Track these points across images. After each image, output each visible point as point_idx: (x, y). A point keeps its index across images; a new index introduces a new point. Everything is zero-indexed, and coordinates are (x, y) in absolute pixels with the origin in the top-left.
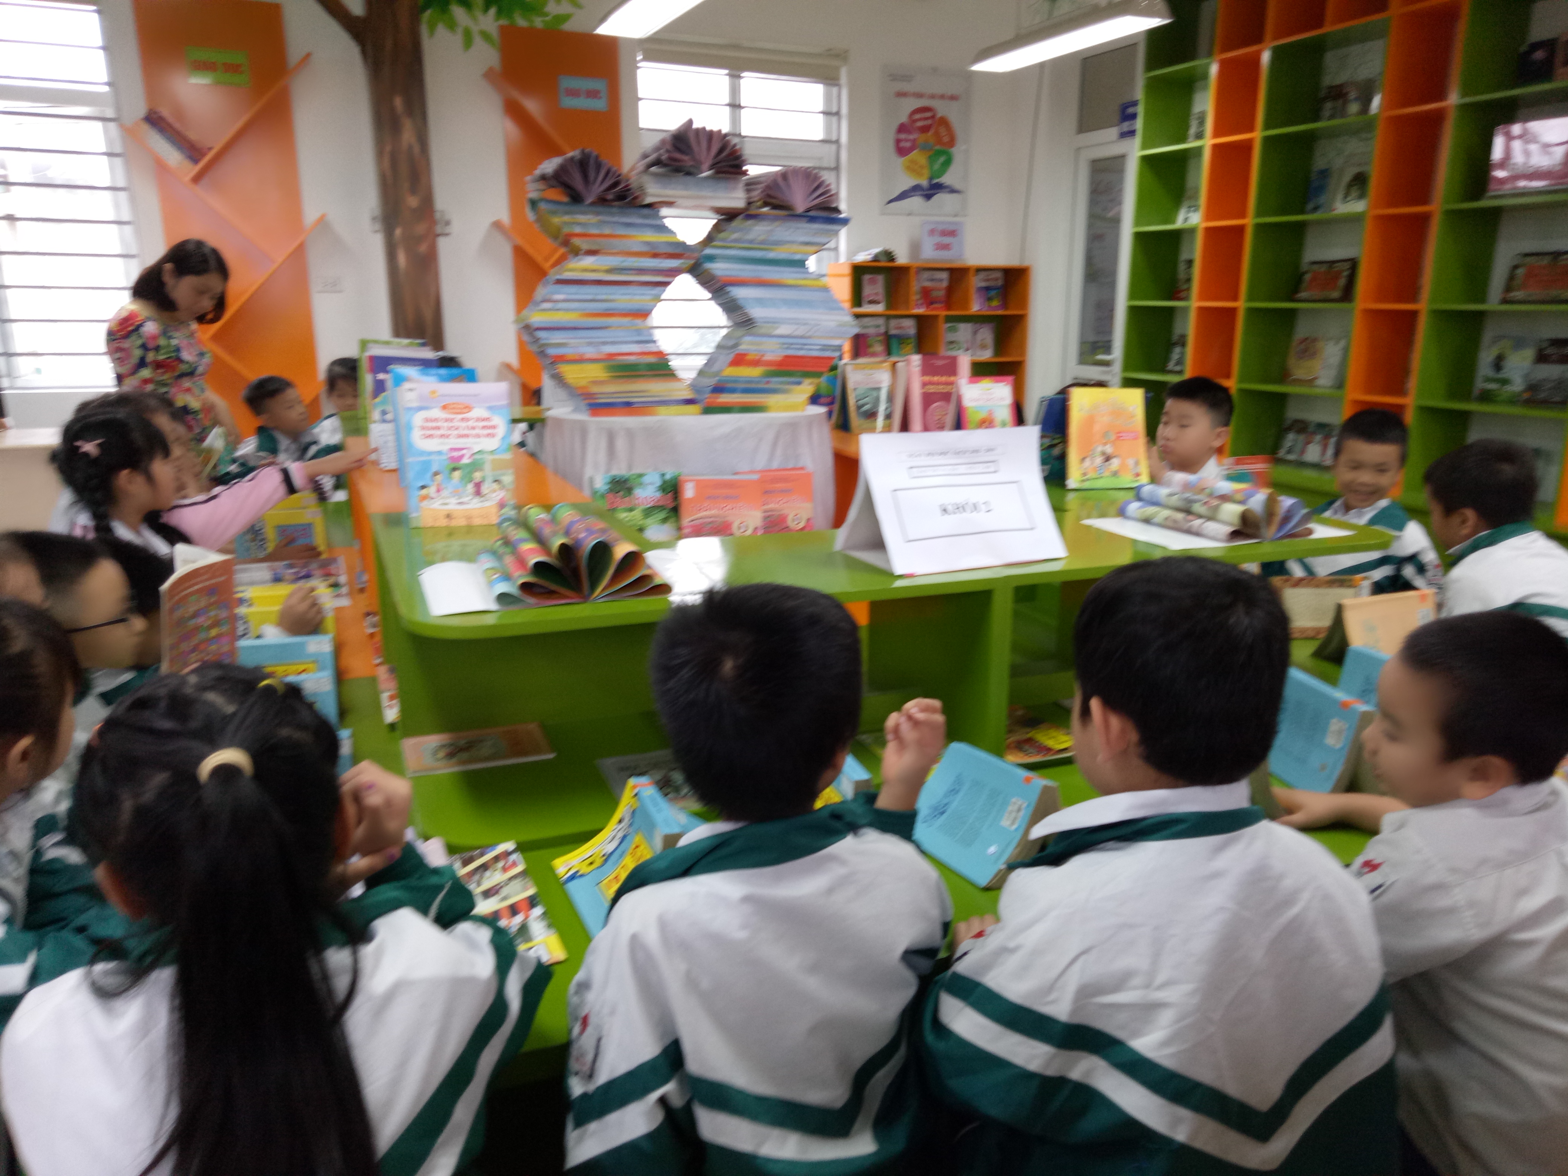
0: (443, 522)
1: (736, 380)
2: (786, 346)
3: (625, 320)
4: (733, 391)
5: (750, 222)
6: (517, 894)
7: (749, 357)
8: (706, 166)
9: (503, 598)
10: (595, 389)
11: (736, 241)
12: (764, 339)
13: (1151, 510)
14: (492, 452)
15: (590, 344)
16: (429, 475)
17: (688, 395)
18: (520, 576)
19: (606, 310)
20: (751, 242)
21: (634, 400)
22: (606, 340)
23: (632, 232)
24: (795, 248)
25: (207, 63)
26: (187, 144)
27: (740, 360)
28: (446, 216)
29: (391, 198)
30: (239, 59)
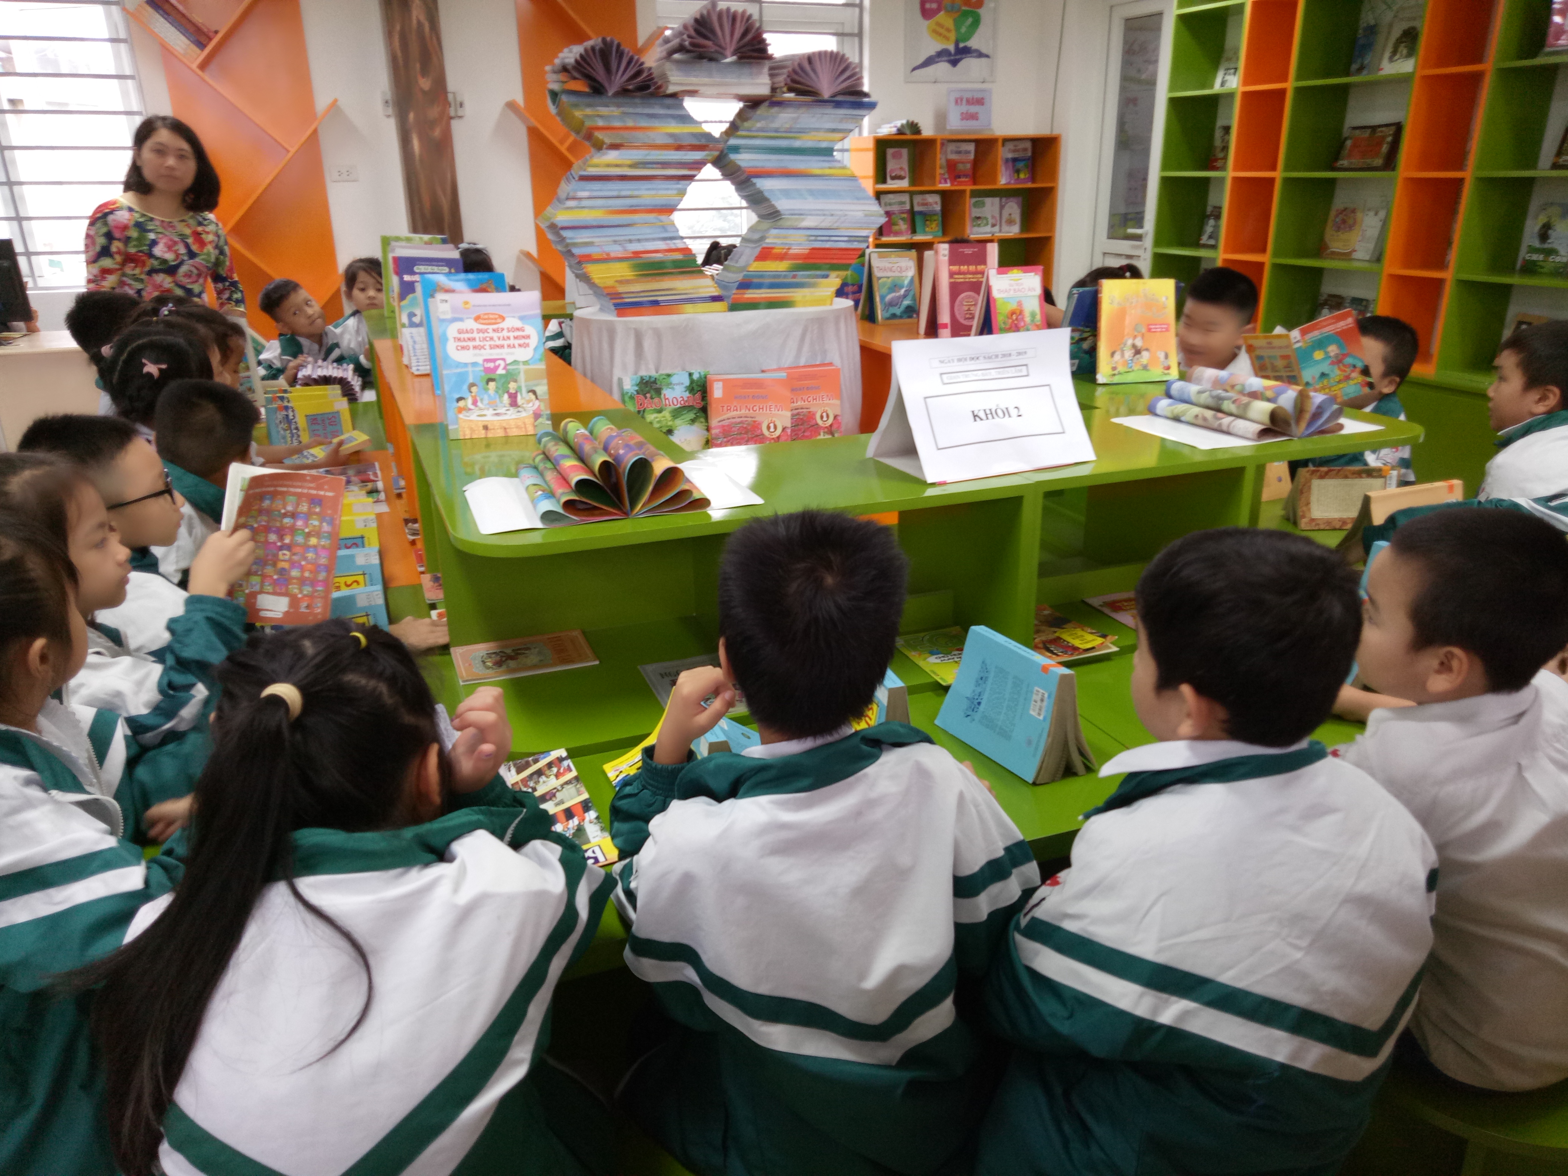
0: (482, 434)
1: (761, 275)
2: (813, 238)
3: (651, 217)
4: (759, 286)
5: (775, 110)
6: (572, 799)
7: (775, 251)
8: (728, 52)
9: (547, 516)
10: (621, 289)
11: (762, 130)
12: (791, 232)
13: (1181, 407)
14: (526, 363)
15: (615, 242)
16: (465, 387)
17: (715, 292)
18: (563, 493)
19: (632, 206)
20: (776, 131)
21: (659, 299)
22: (630, 237)
23: (655, 123)
24: (821, 135)
26: (193, 28)
27: (766, 255)
28: (459, 99)
29: (403, 80)
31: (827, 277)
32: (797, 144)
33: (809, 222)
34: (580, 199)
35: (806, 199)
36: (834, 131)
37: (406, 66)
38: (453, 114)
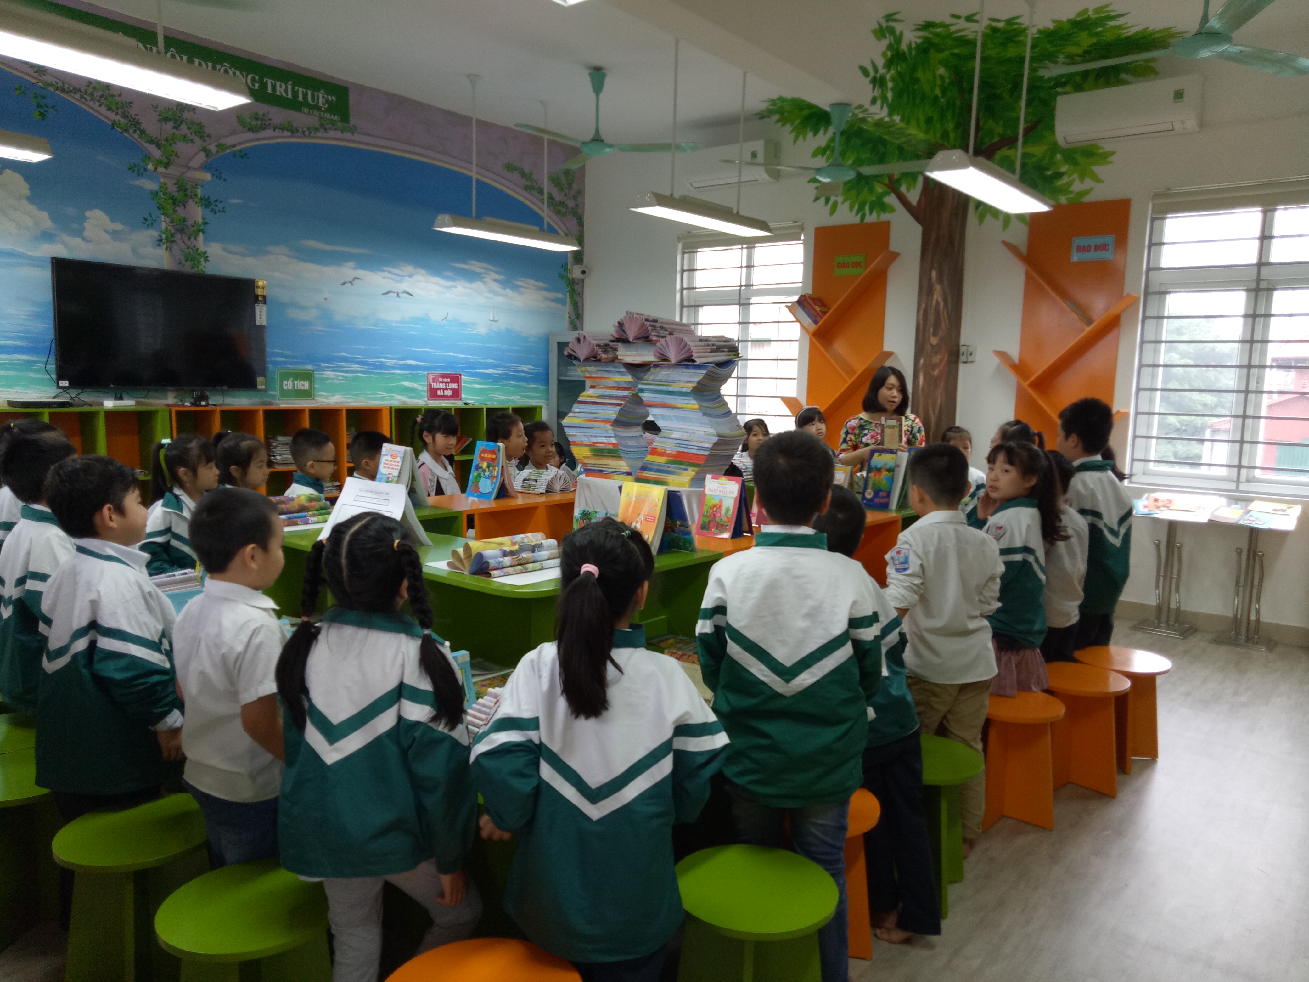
1: (652, 463)
2: (678, 445)
3: (601, 424)
4: (651, 470)
5: (658, 369)
8: (631, 339)
10: (586, 461)
11: (653, 380)
12: (667, 440)
15: (585, 436)
17: (628, 470)
19: (594, 418)
20: (660, 381)
21: (603, 469)
22: (593, 434)
23: (610, 375)
24: (682, 384)
25: (844, 263)
26: (815, 313)
27: (654, 452)
28: (970, 350)
29: (921, 339)
30: (860, 258)
31: (686, 470)
32: (671, 389)
33: (675, 435)
34: (574, 412)
35: (672, 421)
36: (688, 382)
37: (924, 330)
38: (965, 360)
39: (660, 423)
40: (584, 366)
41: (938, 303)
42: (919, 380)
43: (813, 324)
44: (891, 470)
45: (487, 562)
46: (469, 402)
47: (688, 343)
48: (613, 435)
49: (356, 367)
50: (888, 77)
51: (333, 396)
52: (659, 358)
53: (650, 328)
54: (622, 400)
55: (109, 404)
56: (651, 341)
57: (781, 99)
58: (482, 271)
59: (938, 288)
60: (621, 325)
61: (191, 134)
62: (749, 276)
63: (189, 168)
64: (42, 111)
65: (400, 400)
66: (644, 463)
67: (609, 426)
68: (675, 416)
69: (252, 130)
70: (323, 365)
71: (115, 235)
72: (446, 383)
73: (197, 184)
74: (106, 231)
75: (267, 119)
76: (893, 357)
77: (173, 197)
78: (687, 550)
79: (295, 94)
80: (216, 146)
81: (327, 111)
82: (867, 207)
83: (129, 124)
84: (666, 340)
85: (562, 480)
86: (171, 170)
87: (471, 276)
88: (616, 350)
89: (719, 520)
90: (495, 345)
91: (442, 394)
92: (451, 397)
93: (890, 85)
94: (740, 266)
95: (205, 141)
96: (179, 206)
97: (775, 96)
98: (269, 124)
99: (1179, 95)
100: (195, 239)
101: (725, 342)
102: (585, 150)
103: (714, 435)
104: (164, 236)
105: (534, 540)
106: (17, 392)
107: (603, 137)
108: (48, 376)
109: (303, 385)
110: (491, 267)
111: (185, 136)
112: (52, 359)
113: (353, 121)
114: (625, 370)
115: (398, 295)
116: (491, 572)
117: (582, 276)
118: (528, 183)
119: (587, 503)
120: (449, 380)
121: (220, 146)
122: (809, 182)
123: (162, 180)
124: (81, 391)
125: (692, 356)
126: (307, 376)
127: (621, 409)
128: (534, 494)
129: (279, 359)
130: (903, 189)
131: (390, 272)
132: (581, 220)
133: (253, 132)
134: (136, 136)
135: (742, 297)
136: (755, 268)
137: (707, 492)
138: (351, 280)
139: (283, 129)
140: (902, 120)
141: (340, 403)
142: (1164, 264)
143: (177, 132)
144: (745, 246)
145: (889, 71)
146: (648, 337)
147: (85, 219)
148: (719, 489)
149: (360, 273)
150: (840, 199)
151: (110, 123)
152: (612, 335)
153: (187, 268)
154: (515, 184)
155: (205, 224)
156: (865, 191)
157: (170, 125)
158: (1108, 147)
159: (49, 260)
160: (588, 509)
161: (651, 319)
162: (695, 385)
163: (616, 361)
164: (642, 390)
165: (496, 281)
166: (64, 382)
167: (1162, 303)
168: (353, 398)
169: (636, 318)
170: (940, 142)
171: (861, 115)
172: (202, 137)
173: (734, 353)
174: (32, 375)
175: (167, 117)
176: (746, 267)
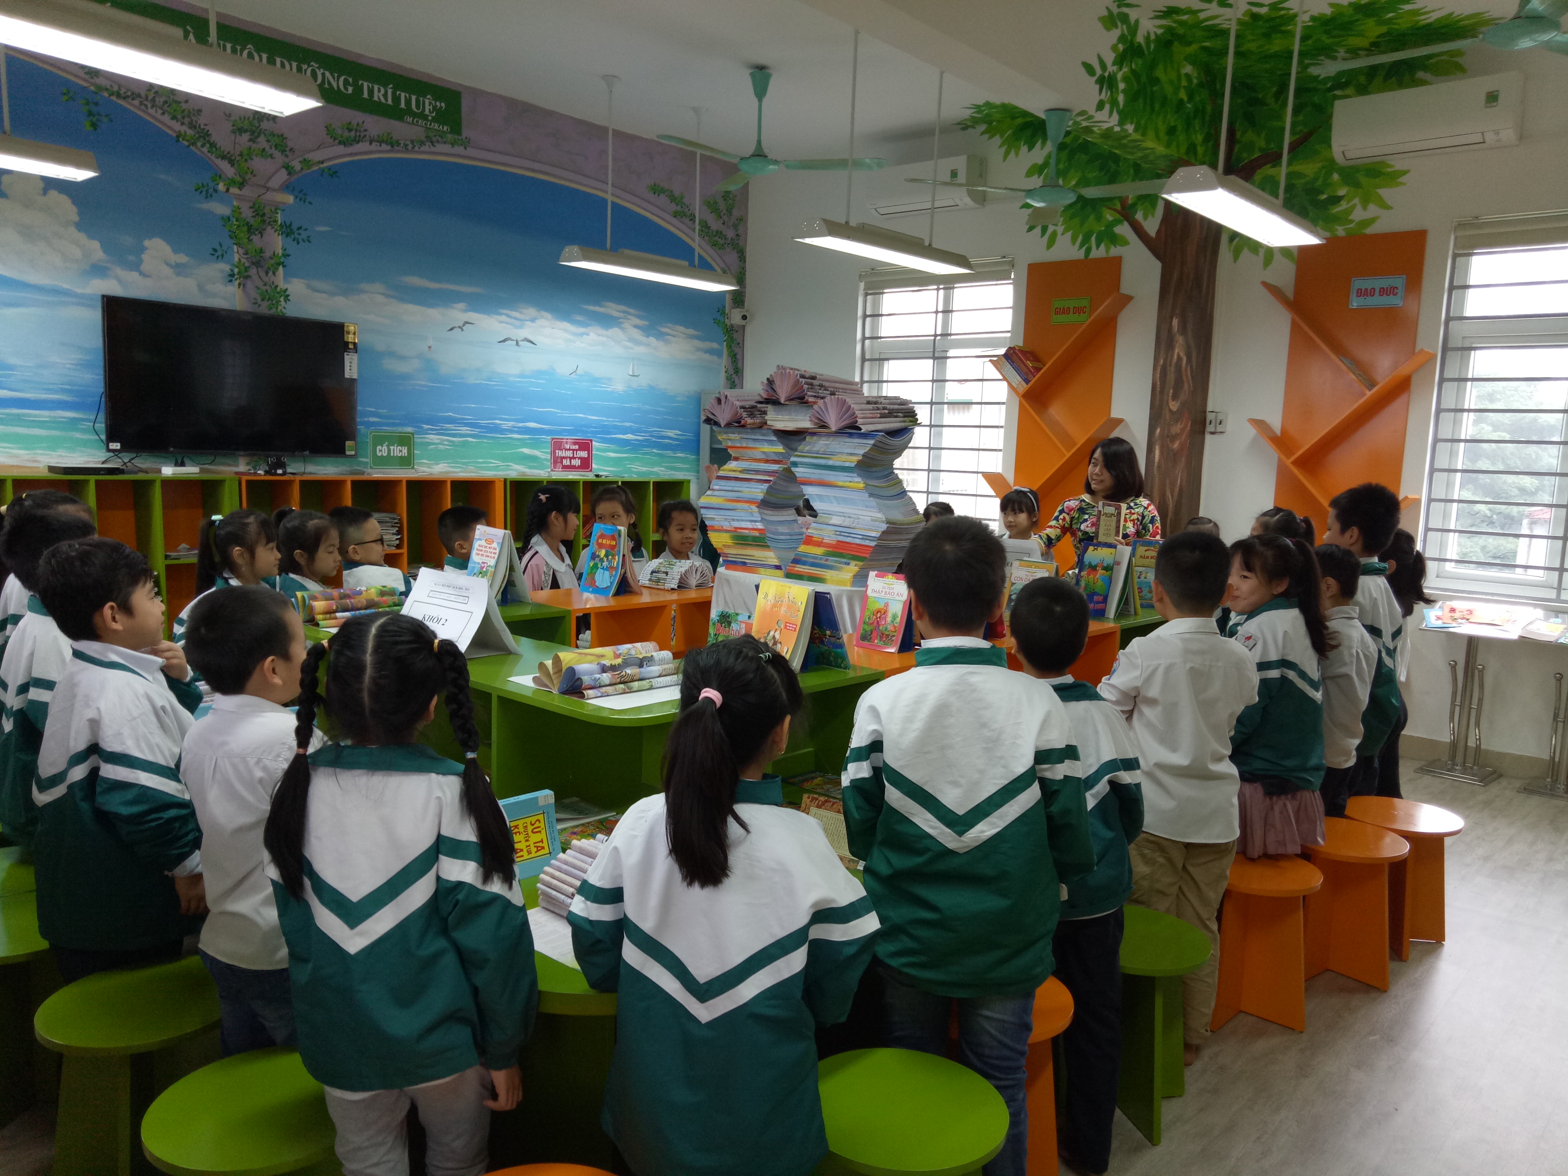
1: (807, 556)
2: (838, 533)
3: (745, 506)
4: (804, 563)
5: (815, 438)
7: (815, 539)
8: (782, 400)
11: (809, 452)
12: (825, 526)
15: (726, 520)
17: (777, 563)
19: (738, 497)
20: (817, 453)
21: (747, 561)
22: (734, 518)
23: (757, 445)
24: (844, 457)
25: (1064, 308)
26: (1026, 370)
27: (809, 541)
28: (1220, 418)
29: (1157, 403)
30: (1084, 303)
31: (848, 564)
32: (830, 463)
33: (835, 520)
34: (713, 490)
35: (832, 503)
36: (851, 454)
37: (1162, 392)
38: (1213, 430)
39: (816, 505)
40: (726, 433)
41: (1179, 358)
42: (1154, 457)
43: (1023, 383)
44: (1109, 568)
45: (579, 679)
46: (601, 473)
47: (852, 406)
48: (760, 519)
49: (465, 430)
50: (1119, 76)
51: (438, 464)
52: (816, 424)
53: (806, 387)
54: (770, 476)
55: (168, 471)
56: (807, 402)
57: (988, 104)
58: (621, 315)
59: (1180, 340)
60: (770, 382)
61: (271, 148)
62: (946, 324)
63: (268, 189)
64: (94, 119)
65: (517, 471)
66: (796, 554)
67: (754, 508)
68: (835, 497)
69: (344, 143)
70: (426, 427)
71: (179, 269)
72: (573, 450)
73: (277, 207)
74: (168, 264)
75: (362, 130)
76: (1122, 424)
77: (248, 223)
78: (840, 667)
79: (396, 99)
80: (300, 162)
81: (434, 120)
82: (1093, 239)
83: (197, 136)
84: (825, 402)
85: (699, 573)
86: (246, 191)
87: (607, 321)
88: (765, 413)
89: (884, 630)
90: (634, 405)
91: (568, 463)
92: (579, 467)
93: (1122, 86)
94: (935, 310)
95: (287, 156)
96: (256, 235)
97: (981, 102)
98: (365, 136)
99: (1492, 98)
100: (274, 273)
101: (900, 404)
102: (744, 166)
103: (883, 522)
104: (236, 270)
105: (643, 652)
106: (60, 456)
107: (766, 151)
108: (97, 437)
109: (401, 451)
110: (632, 311)
111: (264, 150)
112: (102, 417)
113: (465, 133)
114: (776, 439)
115: (517, 344)
116: (584, 692)
117: (743, 322)
118: (679, 208)
119: (726, 602)
120: (577, 447)
121: (306, 162)
122: (1021, 208)
123: (235, 203)
124: (135, 455)
125: (857, 422)
126: (405, 440)
127: (770, 487)
128: (664, 590)
129: (372, 419)
130: (1139, 216)
131: (508, 316)
132: (743, 254)
133: (345, 145)
134: (205, 150)
135: (937, 350)
136: (954, 313)
137: (870, 593)
138: (461, 325)
139: (381, 142)
140: (1136, 130)
141: (446, 472)
142: (1469, 312)
143: (254, 146)
144: (941, 287)
145: (1121, 69)
146: (802, 398)
147: (142, 249)
148: (884, 591)
149: (472, 316)
150: (1060, 229)
151: (174, 135)
152: (760, 395)
153: (264, 309)
154: (662, 210)
155: (286, 256)
156: (1092, 217)
157: (246, 137)
158: (1398, 164)
159: (100, 298)
160: (727, 610)
161: (807, 376)
162: (861, 458)
163: (765, 427)
164: (795, 464)
165: (636, 327)
166: (115, 444)
167: (1465, 363)
168: (460, 467)
169: (789, 372)
170: (1185, 157)
171: (1085, 124)
172: (283, 151)
173: (911, 419)
174: (78, 435)
175: (242, 127)
176: (943, 312)
